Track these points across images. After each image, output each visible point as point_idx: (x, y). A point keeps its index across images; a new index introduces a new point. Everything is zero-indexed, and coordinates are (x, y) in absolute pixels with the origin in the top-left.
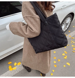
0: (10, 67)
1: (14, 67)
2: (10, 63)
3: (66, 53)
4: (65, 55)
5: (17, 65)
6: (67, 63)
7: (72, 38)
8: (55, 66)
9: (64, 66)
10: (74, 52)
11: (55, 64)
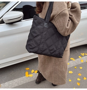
0: (27, 73)
5: (34, 72)
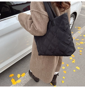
1: (17, 80)
2: (12, 75)
3: (74, 57)
4: (73, 59)
5: (21, 77)
6: (76, 67)
7: (76, 40)
8: (65, 72)
9: (74, 71)
10: (81, 54)
11: (65, 70)
